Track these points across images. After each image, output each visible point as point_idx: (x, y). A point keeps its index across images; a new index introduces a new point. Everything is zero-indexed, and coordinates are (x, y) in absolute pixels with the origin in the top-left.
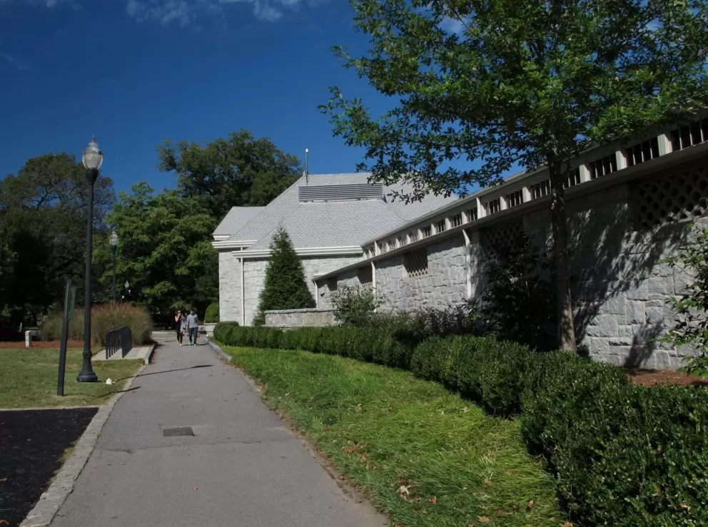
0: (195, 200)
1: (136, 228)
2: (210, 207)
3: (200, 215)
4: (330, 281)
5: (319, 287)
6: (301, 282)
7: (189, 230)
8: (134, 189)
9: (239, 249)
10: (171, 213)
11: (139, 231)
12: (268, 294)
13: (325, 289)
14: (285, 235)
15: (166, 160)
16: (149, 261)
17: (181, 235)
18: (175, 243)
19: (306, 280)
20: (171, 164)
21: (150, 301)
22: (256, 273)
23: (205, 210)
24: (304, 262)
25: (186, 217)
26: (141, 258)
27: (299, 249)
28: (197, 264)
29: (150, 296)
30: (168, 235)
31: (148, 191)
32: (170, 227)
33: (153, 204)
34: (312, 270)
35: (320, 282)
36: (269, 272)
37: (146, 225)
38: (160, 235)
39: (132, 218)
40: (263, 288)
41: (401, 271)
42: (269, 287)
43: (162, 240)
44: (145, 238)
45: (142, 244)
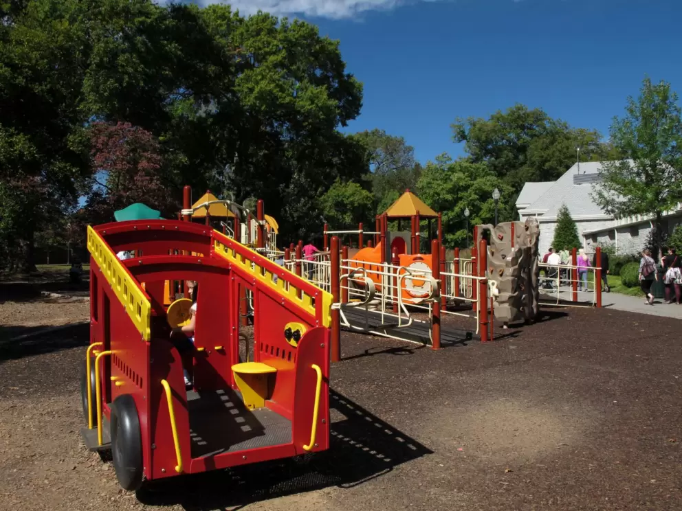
0: (484, 165)
1: (443, 189)
2: (495, 169)
3: (488, 178)
4: (593, 236)
5: (586, 239)
6: (576, 237)
7: (480, 189)
8: (437, 159)
9: (535, 215)
10: (467, 177)
11: (444, 192)
12: (556, 243)
13: (590, 241)
14: (566, 209)
15: (459, 134)
16: (451, 214)
17: (475, 194)
18: (471, 200)
19: (578, 235)
20: (463, 136)
21: (453, 244)
22: (547, 231)
23: (492, 172)
24: (577, 224)
25: (479, 180)
26: (445, 212)
27: (574, 216)
28: (488, 216)
29: (452, 240)
30: (466, 194)
31: (448, 160)
32: (466, 188)
33: (452, 169)
34: (582, 229)
35: (587, 236)
36: (556, 230)
37: (449, 185)
38: (460, 194)
39: (438, 182)
40: (553, 240)
41: (628, 235)
42: (557, 240)
43: (461, 199)
44: (449, 197)
45: (447, 201)
